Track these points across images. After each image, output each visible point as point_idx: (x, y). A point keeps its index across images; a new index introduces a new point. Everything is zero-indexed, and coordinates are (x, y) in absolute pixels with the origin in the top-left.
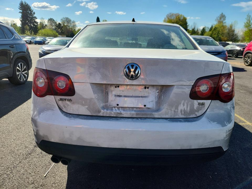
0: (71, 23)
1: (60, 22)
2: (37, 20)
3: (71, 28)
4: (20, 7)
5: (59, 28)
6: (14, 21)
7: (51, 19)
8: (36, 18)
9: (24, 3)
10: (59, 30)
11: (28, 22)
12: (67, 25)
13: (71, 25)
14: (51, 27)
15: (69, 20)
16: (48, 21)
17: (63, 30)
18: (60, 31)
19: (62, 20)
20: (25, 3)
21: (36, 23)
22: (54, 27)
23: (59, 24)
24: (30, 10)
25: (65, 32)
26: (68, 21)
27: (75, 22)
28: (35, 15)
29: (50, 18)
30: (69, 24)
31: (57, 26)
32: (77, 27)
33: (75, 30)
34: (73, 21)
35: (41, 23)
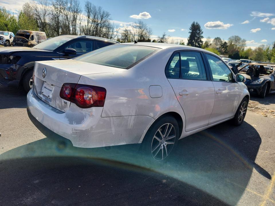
0: (241, 41)
1: (227, 41)
2: (203, 40)
3: (238, 48)
4: (191, 28)
5: (223, 47)
6: (182, 41)
7: (218, 38)
8: (202, 37)
9: (195, 24)
10: (223, 49)
11: (195, 41)
12: (234, 45)
13: (240, 44)
14: (215, 46)
15: (239, 38)
16: (214, 40)
17: (228, 49)
18: (224, 51)
19: (230, 38)
20: (197, 23)
21: (201, 42)
22: (218, 47)
23: (225, 43)
24: (199, 30)
25: (228, 51)
26: (237, 39)
27: (245, 41)
28: (202, 35)
29: (216, 37)
30: (237, 43)
31: (222, 46)
32: (246, 46)
33: (243, 49)
34: (243, 39)
35: (206, 42)
